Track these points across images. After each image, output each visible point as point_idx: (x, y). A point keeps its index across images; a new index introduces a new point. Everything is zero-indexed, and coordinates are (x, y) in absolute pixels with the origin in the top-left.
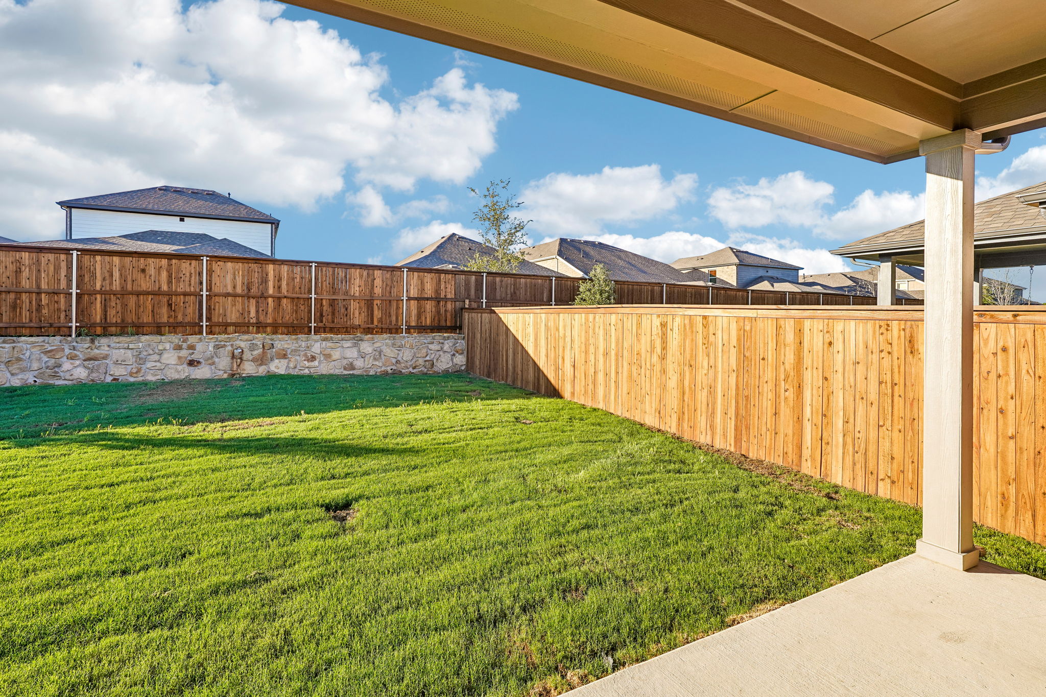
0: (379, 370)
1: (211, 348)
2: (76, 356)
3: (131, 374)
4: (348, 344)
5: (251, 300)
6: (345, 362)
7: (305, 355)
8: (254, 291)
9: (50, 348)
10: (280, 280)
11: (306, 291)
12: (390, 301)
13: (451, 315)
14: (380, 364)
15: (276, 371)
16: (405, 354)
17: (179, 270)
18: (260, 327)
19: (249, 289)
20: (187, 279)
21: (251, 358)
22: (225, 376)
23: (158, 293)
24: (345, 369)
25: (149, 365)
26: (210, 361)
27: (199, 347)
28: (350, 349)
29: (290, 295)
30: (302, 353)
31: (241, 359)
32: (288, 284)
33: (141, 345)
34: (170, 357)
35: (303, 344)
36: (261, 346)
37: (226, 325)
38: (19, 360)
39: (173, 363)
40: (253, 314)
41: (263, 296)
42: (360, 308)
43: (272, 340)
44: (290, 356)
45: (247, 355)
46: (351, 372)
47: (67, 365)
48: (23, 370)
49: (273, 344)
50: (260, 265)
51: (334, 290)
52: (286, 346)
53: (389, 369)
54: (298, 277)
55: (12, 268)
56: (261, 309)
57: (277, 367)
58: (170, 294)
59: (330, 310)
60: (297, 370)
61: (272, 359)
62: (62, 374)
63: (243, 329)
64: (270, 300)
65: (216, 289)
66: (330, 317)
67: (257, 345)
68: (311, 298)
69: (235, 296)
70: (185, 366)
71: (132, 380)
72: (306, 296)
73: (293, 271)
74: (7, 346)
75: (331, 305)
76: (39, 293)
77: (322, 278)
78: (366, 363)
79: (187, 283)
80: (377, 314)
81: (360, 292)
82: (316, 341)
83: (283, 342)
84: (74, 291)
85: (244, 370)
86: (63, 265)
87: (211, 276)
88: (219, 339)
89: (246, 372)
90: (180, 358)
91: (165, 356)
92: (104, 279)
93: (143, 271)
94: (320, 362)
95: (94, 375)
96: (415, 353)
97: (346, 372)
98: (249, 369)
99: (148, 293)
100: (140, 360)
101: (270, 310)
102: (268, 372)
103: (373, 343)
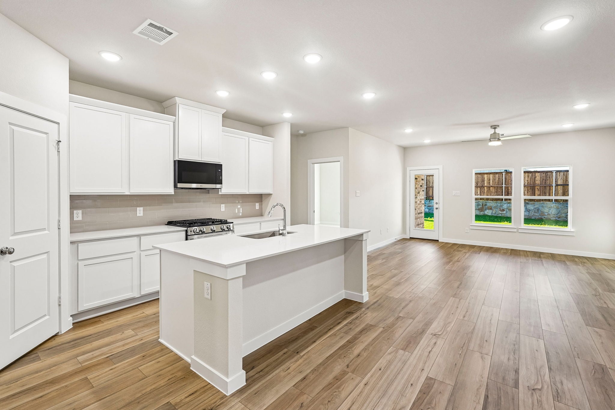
0: (537, 217)
2: (426, 205)
5: (478, 188)
7: (500, 209)
8: (479, 185)
10: (489, 180)
11: (501, 184)
12: (545, 187)
14: (538, 215)
21: (477, 209)
29: (494, 186)
32: (493, 182)
35: (499, 204)
36: (482, 205)
42: (528, 190)
43: (486, 202)
44: (493, 209)
49: (486, 204)
52: (491, 205)
54: (497, 178)
56: (482, 191)
57: (488, 213)
60: (496, 214)
61: (486, 210)
64: (486, 188)
67: (480, 204)
68: (503, 186)
72: (501, 186)
73: (495, 177)
78: (530, 213)
81: (528, 183)
82: (505, 204)
94: (506, 212)
95: (430, 211)
96: (560, 211)
101: (486, 191)
102: (484, 214)
103: (534, 205)
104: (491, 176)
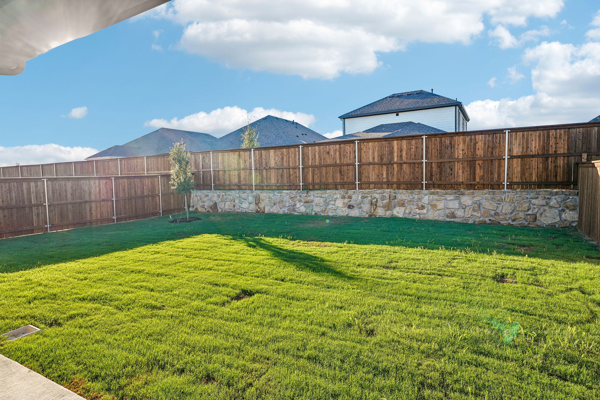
0: (478, 220)
1: (360, 198)
2: (301, 200)
3: (322, 211)
4: (451, 197)
5: (384, 166)
6: (448, 211)
7: (417, 205)
8: (385, 160)
9: (293, 196)
10: (401, 151)
11: (420, 157)
12: (492, 161)
13: (564, 170)
14: (479, 215)
15: (397, 215)
16: (504, 208)
17: (345, 150)
18: (389, 184)
19: (382, 159)
20: (349, 156)
21: (381, 205)
22: (367, 216)
23: (335, 165)
24: (448, 217)
26: (359, 206)
27: (354, 197)
28: (453, 201)
29: (409, 161)
30: (415, 203)
31: (376, 205)
32: (406, 154)
33: (326, 195)
34: (340, 203)
35: (416, 197)
36: (388, 197)
37: (370, 183)
38: (282, 201)
39: (341, 206)
40: (385, 176)
41: (390, 164)
42: (463, 168)
43: (396, 193)
44: (406, 205)
45: (380, 203)
46: (452, 220)
47: (298, 205)
48: (284, 206)
49: (395, 196)
50: (388, 142)
51: (441, 154)
52: (404, 198)
53: (487, 220)
54: (414, 147)
55: (280, 157)
56: (389, 172)
57: (398, 212)
58: (341, 165)
59: (438, 170)
60: (411, 215)
61: (395, 207)
62: (296, 209)
63: (379, 186)
64: (395, 165)
65: (364, 161)
66: (438, 176)
67: (385, 196)
68: (423, 162)
69: (374, 164)
70: (346, 208)
71: (323, 214)
72: (419, 161)
73: (410, 144)
74: (279, 194)
75: (438, 167)
76: (289, 169)
77: (431, 147)
78: (466, 213)
79: (349, 158)
80: (479, 172)
81: (463, 155)
82: (426, 195)
83: (403, 195)
84: (301, 167)
85: (377, 213)
86: (297, 153)
87: (361, 152)
88: (364, 192)
89: (379, 214)
90: (344, 203)
91: (337, 202)
92: (312, 159)
93: (328, 153)
94: (427, 210)
95: (308, 210)
96: (515, 207)
97: (448, 220)
98: (380, 212)
99: (330, 166)
100: (327, 204)
101: (395, 173)
102: (392, 215)
103: (473, 197)
104: (404, 142)
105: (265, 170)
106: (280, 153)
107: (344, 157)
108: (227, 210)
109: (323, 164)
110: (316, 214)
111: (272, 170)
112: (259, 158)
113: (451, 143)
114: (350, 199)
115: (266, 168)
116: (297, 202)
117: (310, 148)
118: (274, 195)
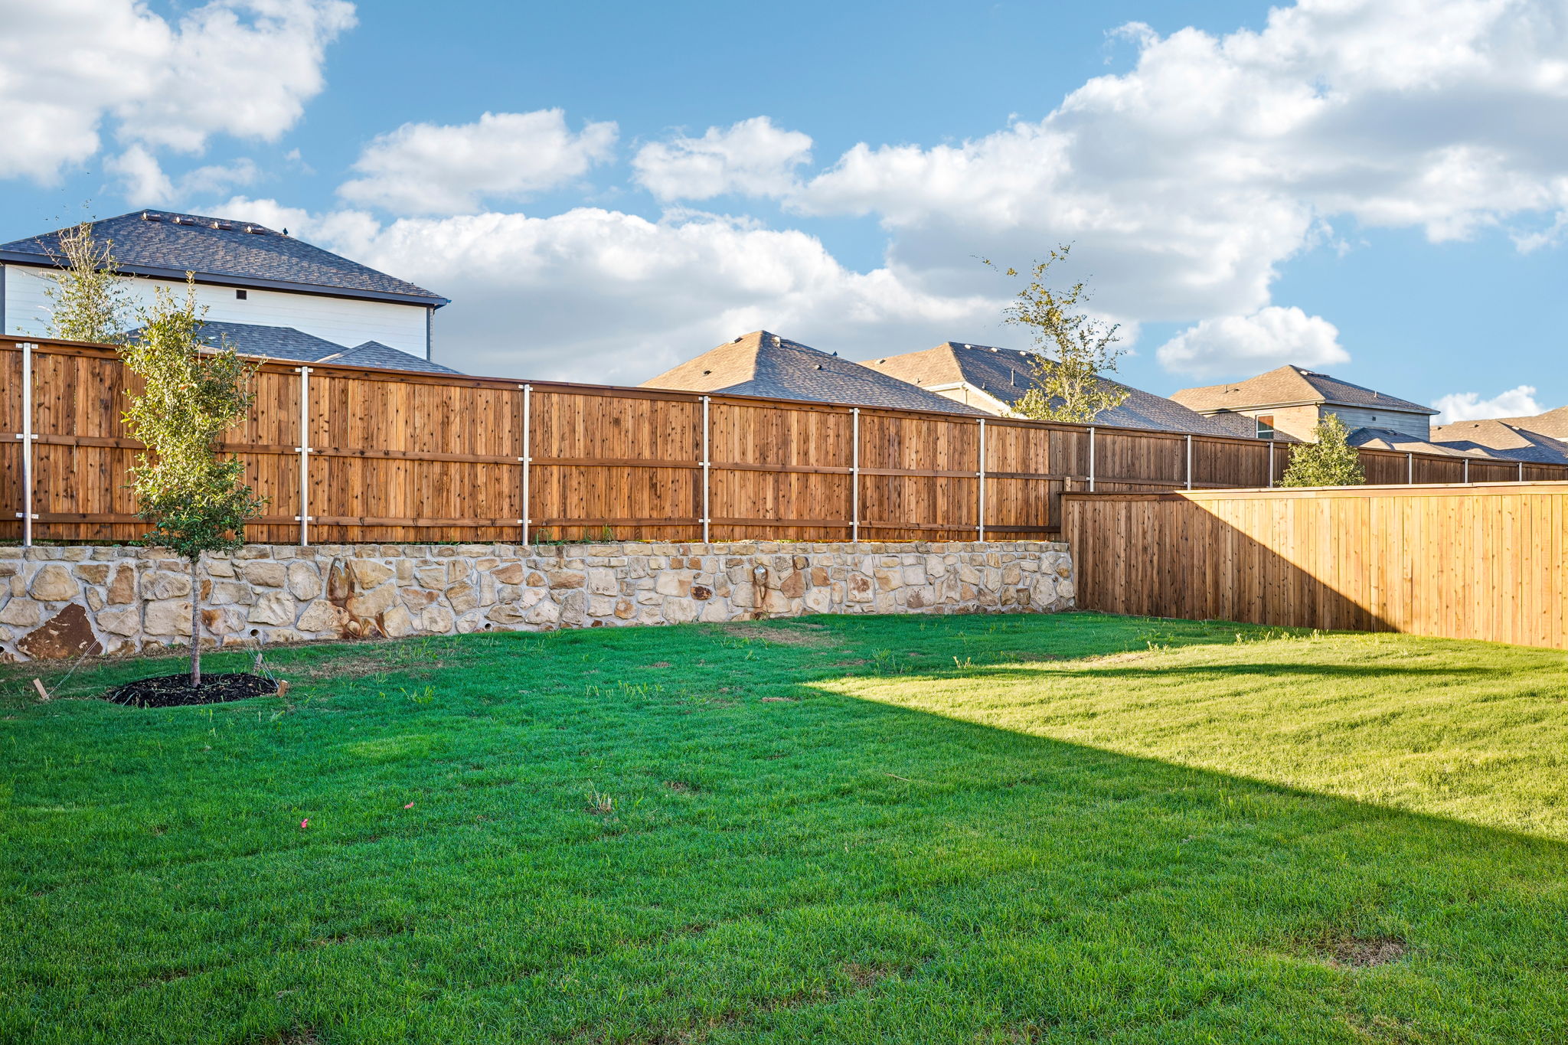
0: (957, 607)
1: (723, 567)
2: (540, 579)
3: (618, 613)
4: (910, 559)
5: (768, 477)
6: (909, 592)
7: (854, 580)
8: (772, 461)
9: (502, 566)
10: (806, 440)
11: (846, 460)
12: (960, 479)
13: (1045, 506)
14: (957, 597)
15: (816, 608)
16: (990, 578)
17: (666, 421)
18: (779, 527)
19: (763, 456)
20: (678, 438)
21: (779, 584)
22: (747, 617)
23: (635, 465)
24: (910, 605)
25: (642, 596)
26: (723, 591)
27: (707, 563)
28: (914, 568)
29: (821, 468)
30: (850, 575)
31: (766, 587)
32: (818, 448)
33: (625, 559)
34: (669, 583)
35: (849, 558)
36: (791, 563)
37: (734, 524)
38: (464, 586)
39: (675, 593)
40: (769, 505)
41: (782, 472)
42: (918, 492)
43: (804, 550)
44: (832, 581)
45: (774, 581)
46: (919, 611)
47: (529, 597)
48: (472, 605)
49: (807, 560)
50: (779, 412)
51: (880, 458)
52: (825, 563)
53: (970, 604)
54: (832, 434)
55: (437, 416)
56: (780, 495)
57: (817, 601)
58: (653, 467)
59: (875, 496)
60: (844, 607)
61: (808, 587)
62: (523, 613)
63: (758, 531)
65: (720, 458)
66: (876, 508)
67: (785, 560)
68: (853, 473)
69: (745, 469)
70: (691, 598)
71: (620, 623)
72: (843, 470)
73: (824, 423)
74: (445, 560)
75: (877, 487)
76: (473, 464)
78: (938, 593)
79: (678, 445)
80: (942, 503)
81: (918, 464)
83: (823, 555)
85: (772, 606)
88: (733, 549)
89: (775, 610)
90: (681, 583)
91: (662, 579)
92: (563, 438)
93: (617, 422)
94: (874, 592)
95: (568, 614)
96: (1003, 577)
97: (911, 611)
98: (778, 604)
99: (623, 464)
101: (794, 497)
102: (806, 609)
103: (944, 558)
104: (813, 418)
105: (358, 464)
106: (437, 400)
107: (666, 442)
108: (164, 642)
109: (598, 456)
110: (597, 623)
111: (394, 465)
112: (333, 411)
113: (898, 433)
114: (695, 572)
115: (367, 455)
116: (524, 586)
117: (555, 398)
118: (425, 562)
